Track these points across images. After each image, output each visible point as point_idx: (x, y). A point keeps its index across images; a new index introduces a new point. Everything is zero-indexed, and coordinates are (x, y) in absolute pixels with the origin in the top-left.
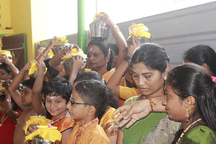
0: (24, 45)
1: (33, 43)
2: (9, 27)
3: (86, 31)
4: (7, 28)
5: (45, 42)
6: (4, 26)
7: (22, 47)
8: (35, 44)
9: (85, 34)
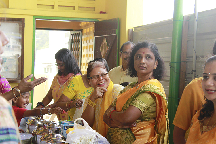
0: (117, 31)
1: (127, 29)
2: (104, 11)
3: (183, 16)
4: (101, 12)
5: (139, 28)
6: (98, 10)
7: (115, 33)
8: (129, 30)
9: (182, 20)
